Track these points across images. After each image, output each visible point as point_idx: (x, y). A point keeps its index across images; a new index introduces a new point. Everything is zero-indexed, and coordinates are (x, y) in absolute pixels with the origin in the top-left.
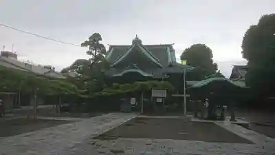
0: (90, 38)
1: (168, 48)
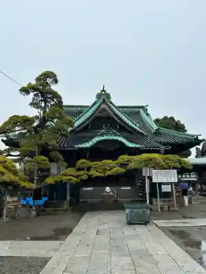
1: (141, 110)
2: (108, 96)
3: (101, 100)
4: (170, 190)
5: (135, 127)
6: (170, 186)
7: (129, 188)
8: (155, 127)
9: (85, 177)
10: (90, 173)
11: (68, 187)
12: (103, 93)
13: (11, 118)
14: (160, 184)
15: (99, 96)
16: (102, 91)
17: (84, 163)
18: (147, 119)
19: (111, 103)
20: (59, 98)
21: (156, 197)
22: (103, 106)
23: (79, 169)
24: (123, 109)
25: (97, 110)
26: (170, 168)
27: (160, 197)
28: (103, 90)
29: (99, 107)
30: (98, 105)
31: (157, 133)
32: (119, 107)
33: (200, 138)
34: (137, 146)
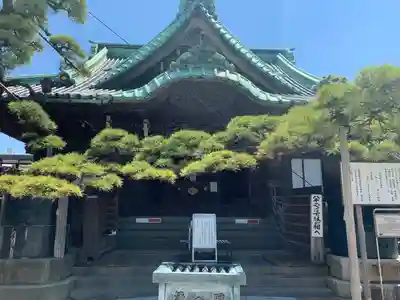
1: (279, 56)
5: (271, 73)
10: (126, 169)
30: (182, 20)
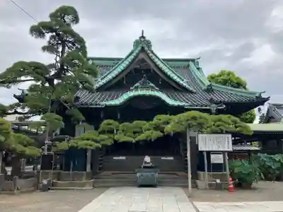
0: (52, 16)
1: (191, 63)
2: (149, 44)
3: (139, 48)
4: (222, 162)
5: (181, 82)
6: (221, 156)
7: (172, 158)
8: (207, 83)
9: (109, 142)
10: (116, 137)
11: (89, 154)
12: (142, 39)
13: (16, 65)
14: (209, 153)
15: (137, 43)
16: (140, 38)
17: (110, 124)
18: (198, 73)
19: (152, 52)
20: (81, 41)
21: (204, 170)
22: (142, 56)
23: (103, 132)
24: (169, 63)
25: (133, 60)
26: (222, 132)
27: (209, 171)
28: (143, 37)
29: (136, 57)
30: (134, 54)
31: (209, 90)
32: (164, 60)
33: (264, 96)
34: (181, 104)
